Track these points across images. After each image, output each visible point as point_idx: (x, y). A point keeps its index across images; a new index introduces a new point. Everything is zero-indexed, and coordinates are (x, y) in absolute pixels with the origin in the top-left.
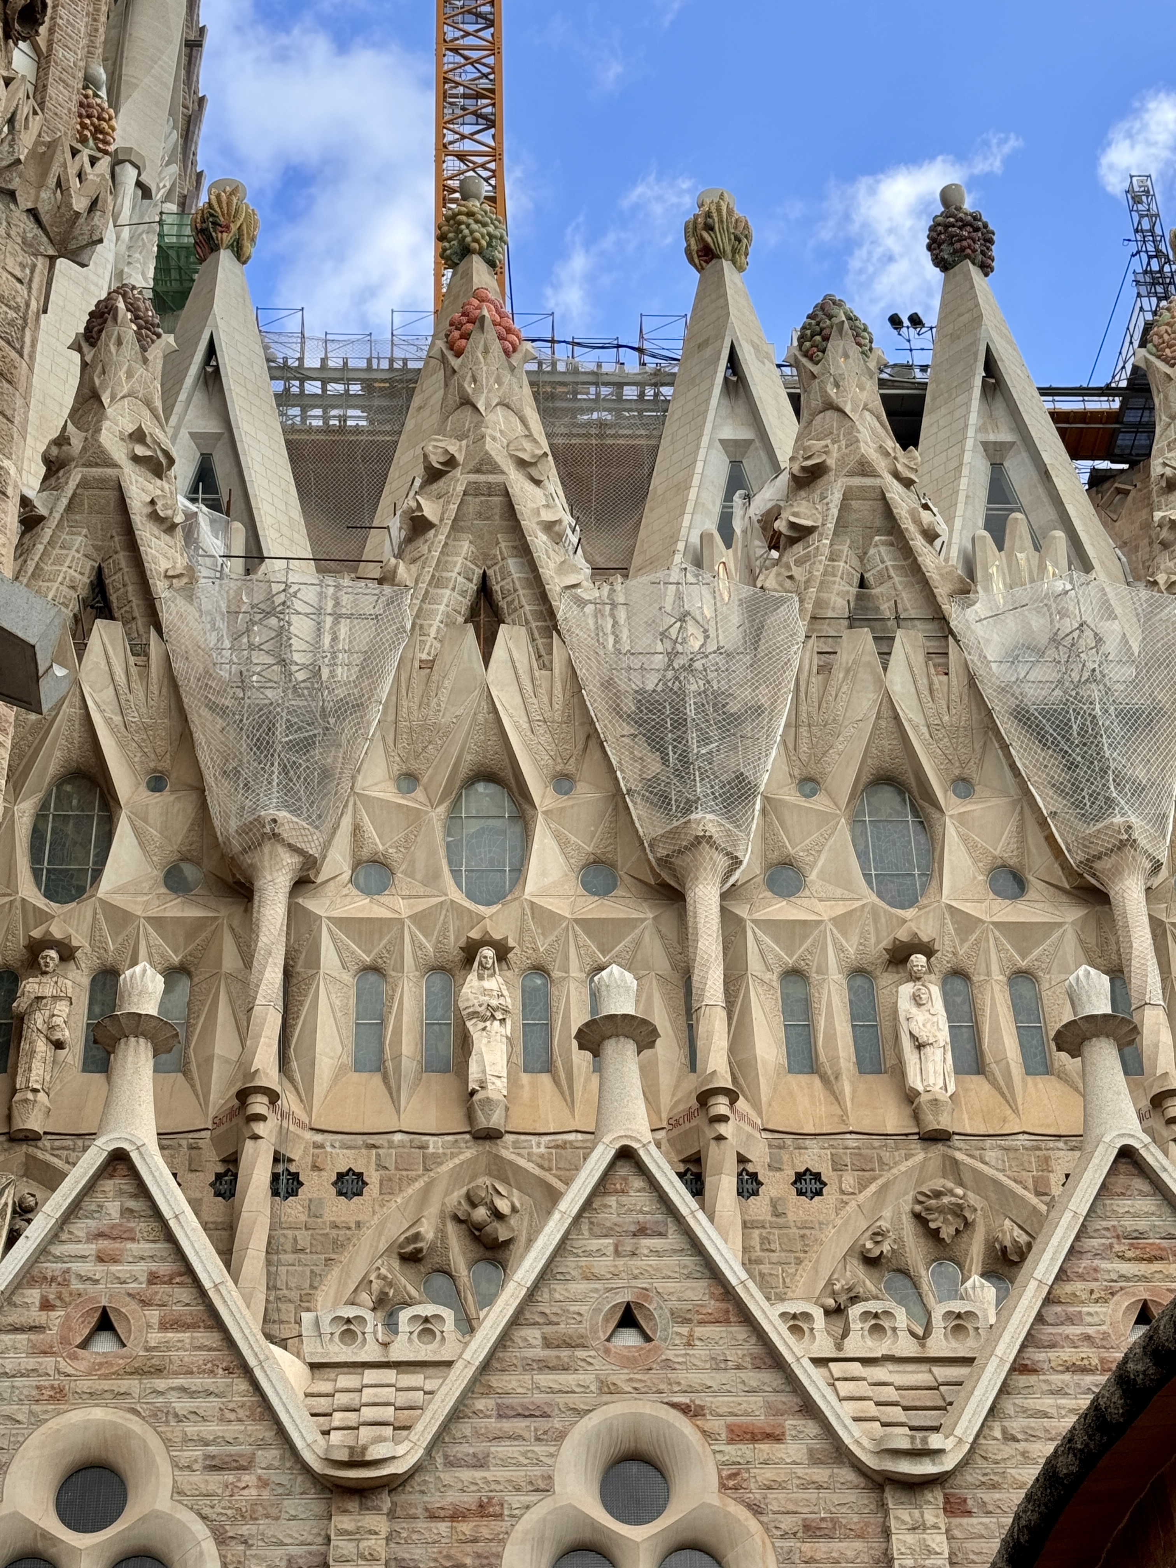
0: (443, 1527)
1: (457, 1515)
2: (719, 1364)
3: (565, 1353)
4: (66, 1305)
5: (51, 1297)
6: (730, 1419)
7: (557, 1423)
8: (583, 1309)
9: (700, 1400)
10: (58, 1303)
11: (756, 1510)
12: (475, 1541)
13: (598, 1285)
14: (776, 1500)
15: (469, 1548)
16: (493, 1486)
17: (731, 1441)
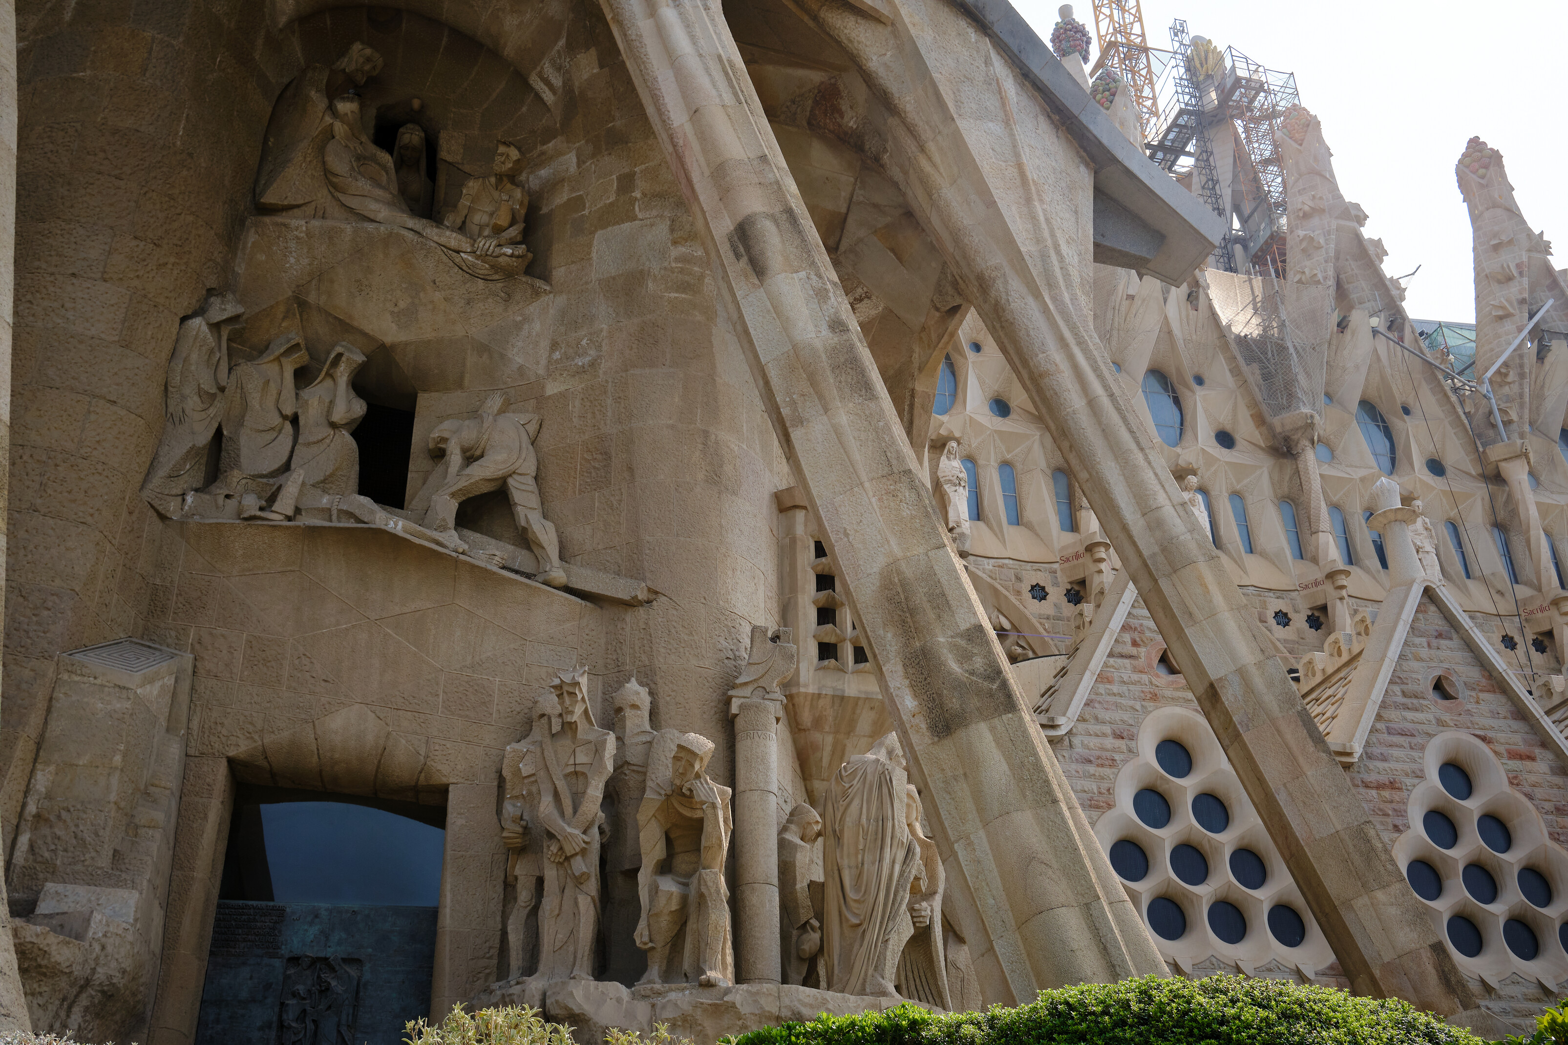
0: (1374, 792)
1: (1379, 787)
2: (1495, 715)
3: (1415, 701)
4: (1145, 646)
5: (1138, 639)
6: (1507, 746)
7: (1418, 740)
8: (1420, 677)
9: (1490, 734)
10: (1141, 643)
11: (1530, 797)
12: (1392, 802)
13: (1424, 664)
14: (1539, 793)
15: (1389, 805)
16: (1395, 773)
17: (1510, 758)
